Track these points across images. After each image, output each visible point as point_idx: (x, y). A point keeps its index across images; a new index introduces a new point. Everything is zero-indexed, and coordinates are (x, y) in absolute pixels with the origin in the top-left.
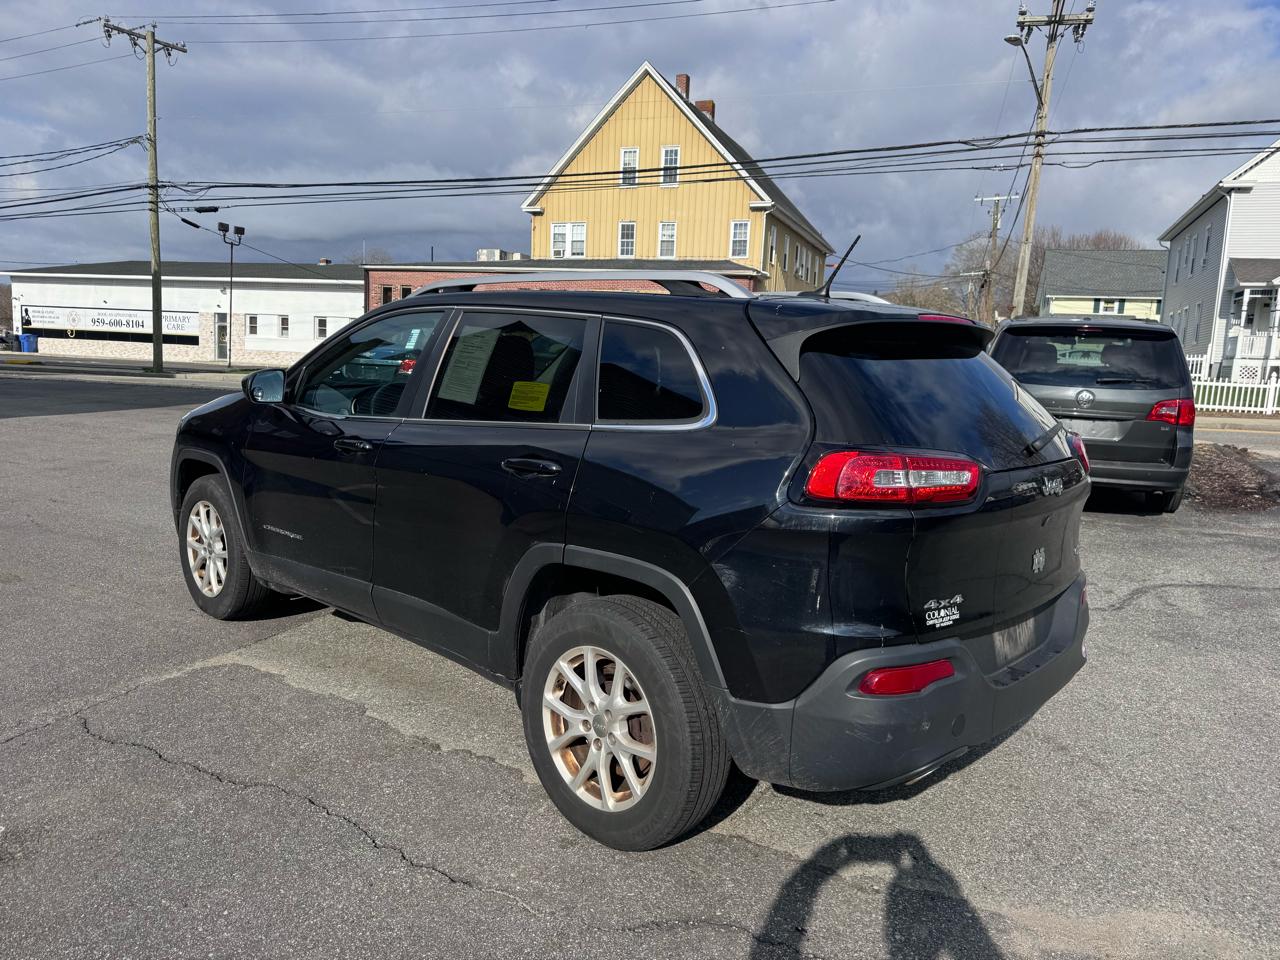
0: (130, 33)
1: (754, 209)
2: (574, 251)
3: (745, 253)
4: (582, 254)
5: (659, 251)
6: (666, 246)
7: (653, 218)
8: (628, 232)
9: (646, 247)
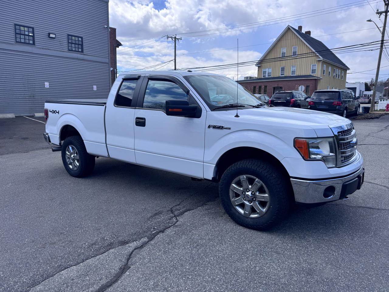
0: (171, 38)
1: (319, 61)
2: (269, 75)
3: (315, 73)
4: (270, 76)
5: (291, 74)
6: (293, 72)
7: (290, 65)
8: (283, 69)
9: (288, 73)
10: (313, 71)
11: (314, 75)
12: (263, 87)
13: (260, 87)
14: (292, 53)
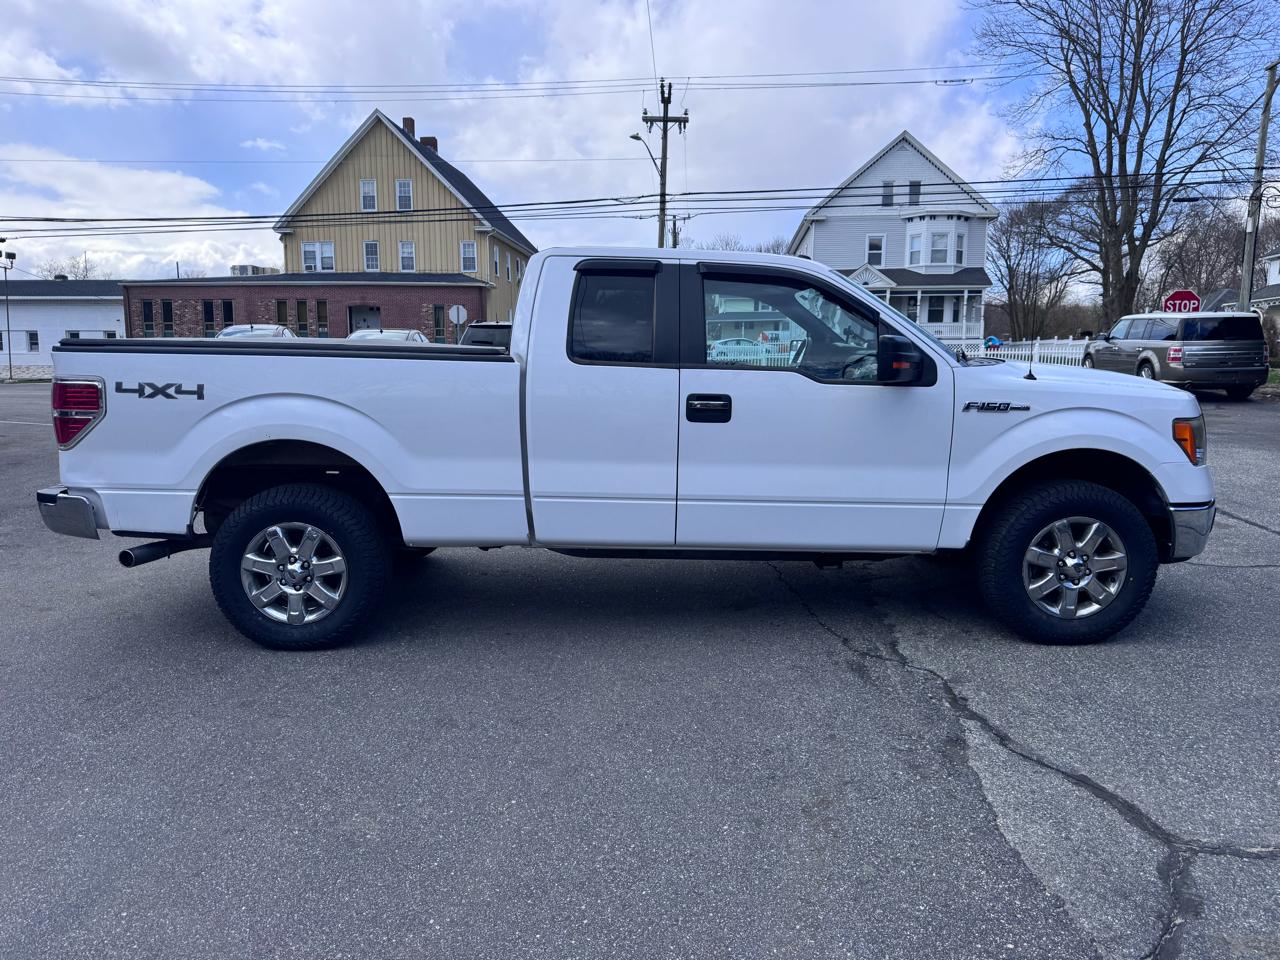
1: (480, 232)
2: (326, 266)
3: (474, 268)
4: (332, 269)
5: (400, 266)
6: (408, 262)
7: (393, 238)
8: (372, 250)
9: (389, 262)
10: (469, 263)
11: (473, 276)
12: (312, 304)
13: (301, 304)
14: (397, 199)
